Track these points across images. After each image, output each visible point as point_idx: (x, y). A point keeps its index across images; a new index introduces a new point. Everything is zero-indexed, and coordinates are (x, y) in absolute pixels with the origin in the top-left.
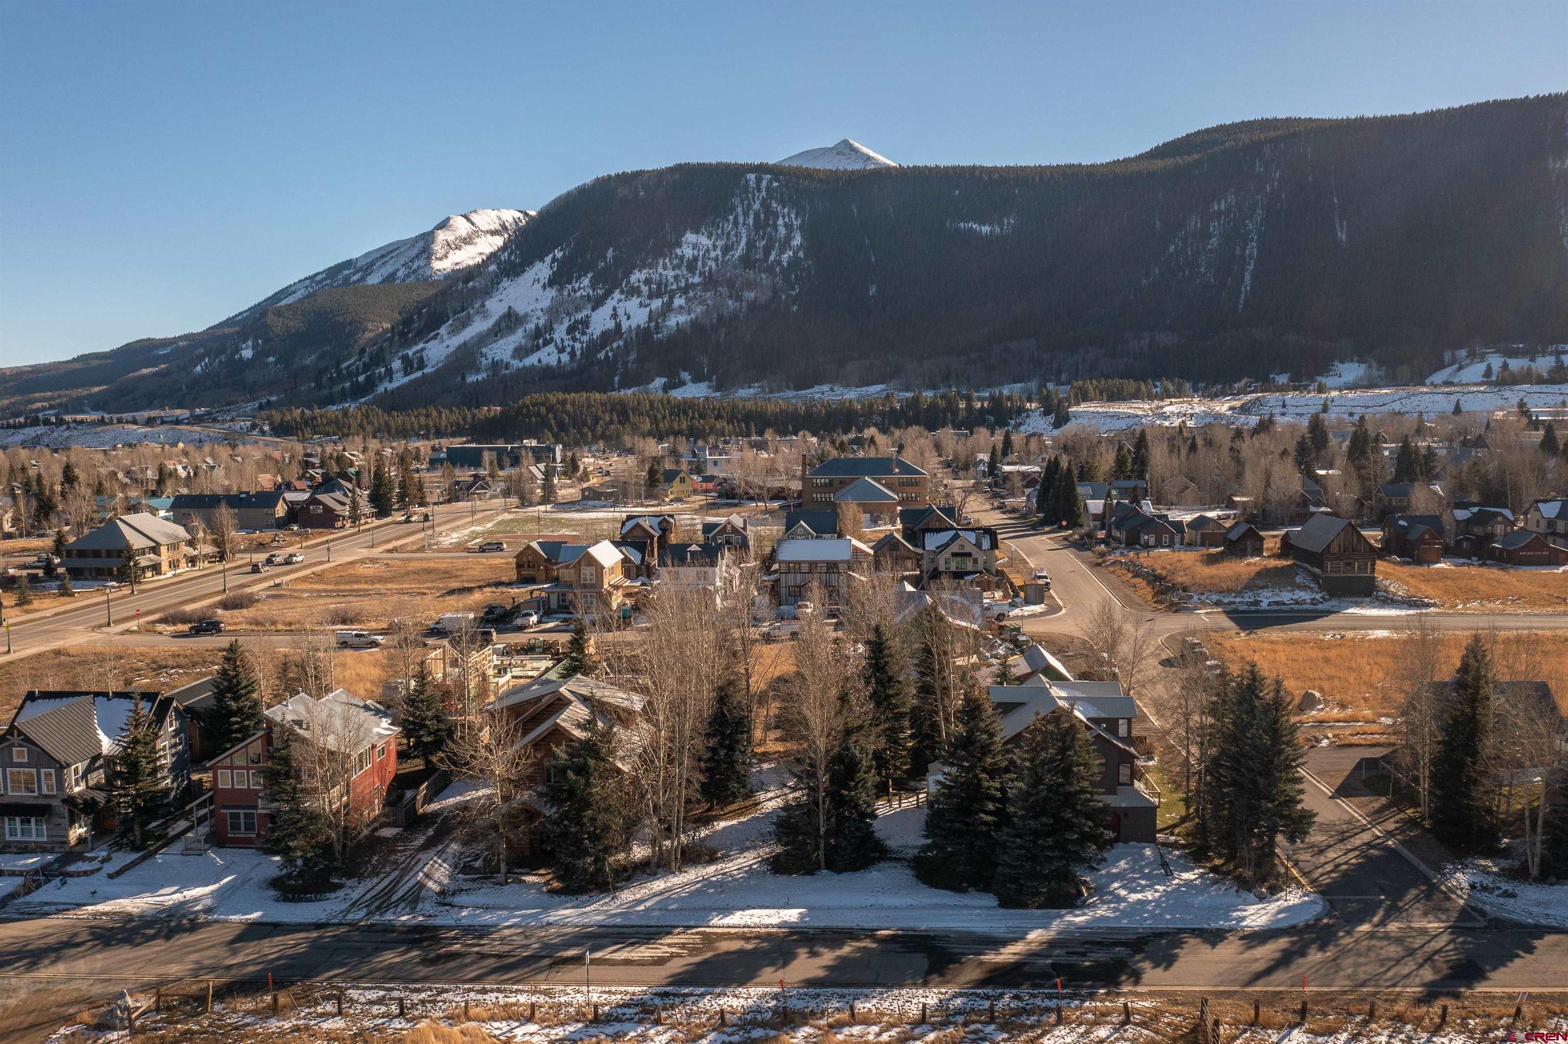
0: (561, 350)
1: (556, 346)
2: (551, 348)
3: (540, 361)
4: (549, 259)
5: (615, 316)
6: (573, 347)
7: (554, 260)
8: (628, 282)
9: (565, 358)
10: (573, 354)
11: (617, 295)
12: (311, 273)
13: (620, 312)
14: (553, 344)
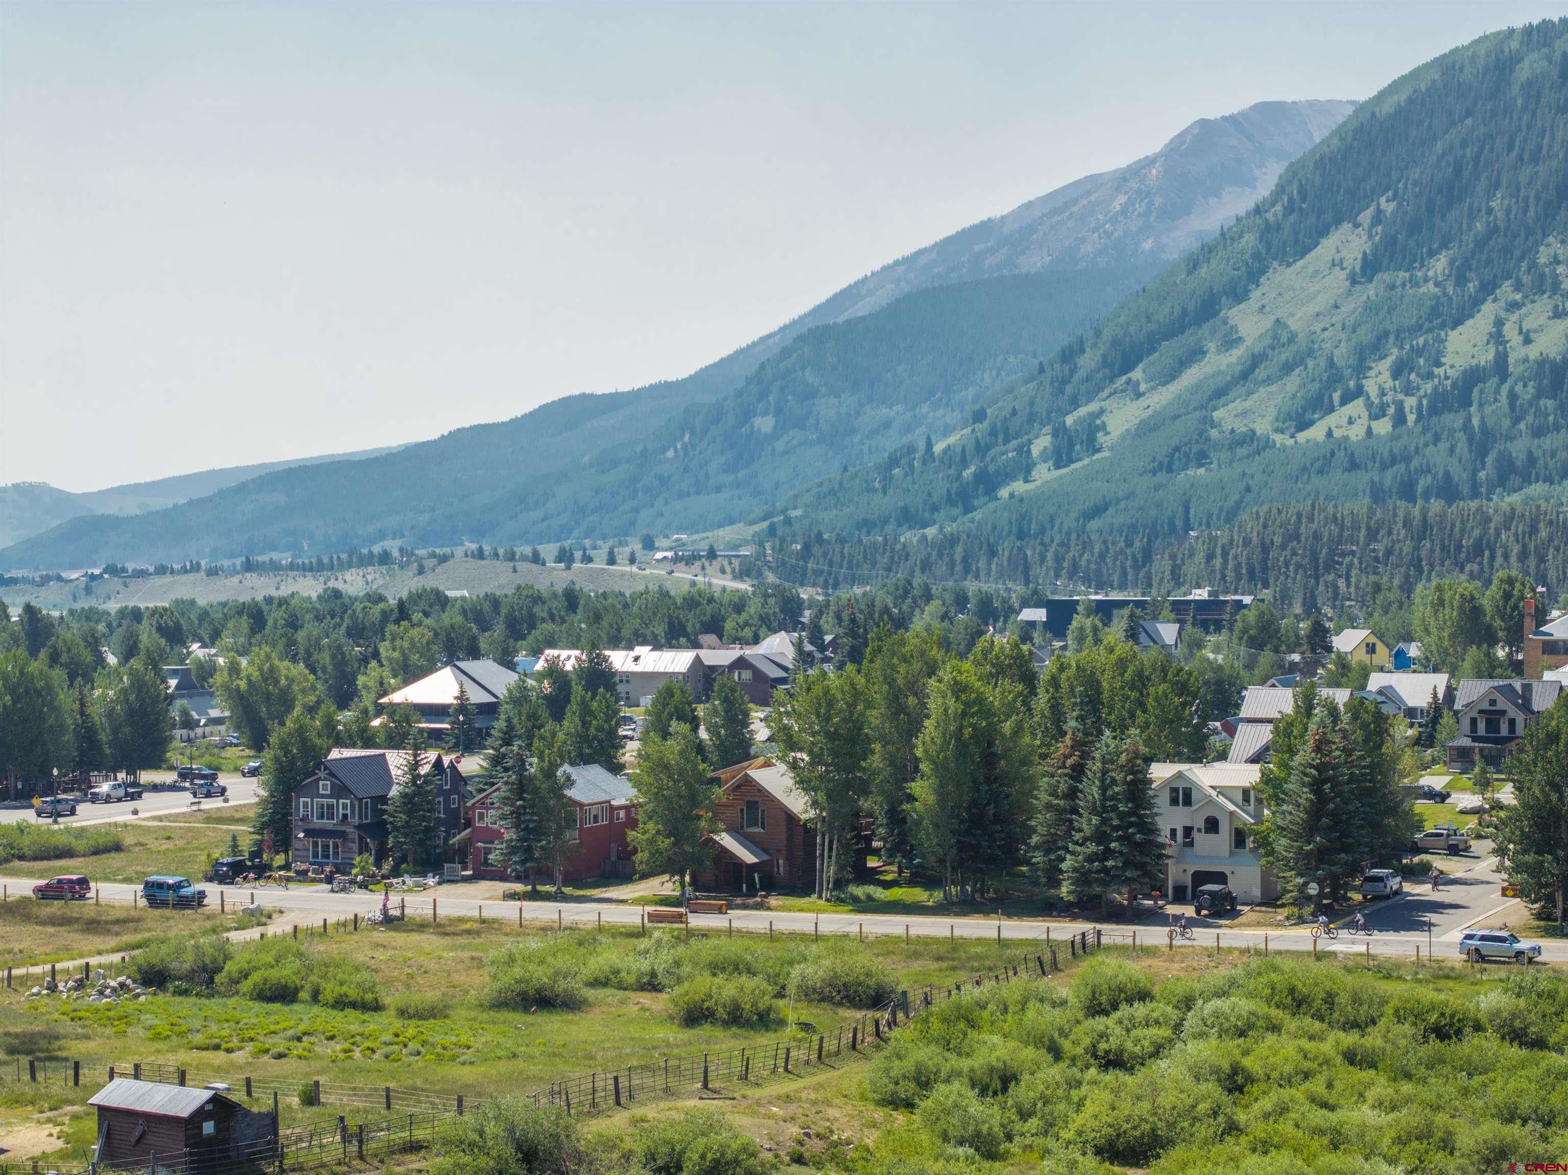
0: (1377, 413)
1: (1369, 405)
2: (1356, 407)
3: (1330, 434)
4: (1366, 217)
5: (1497, 337)
6: (1400, 406)
7: (1378, 218)
8: (1533, 265)
9: (1383, 427)
10: (1400, 419)
11: (1505, 289)
12: (908, 251)
13: (1510, 332)
14: (1360, 402)
